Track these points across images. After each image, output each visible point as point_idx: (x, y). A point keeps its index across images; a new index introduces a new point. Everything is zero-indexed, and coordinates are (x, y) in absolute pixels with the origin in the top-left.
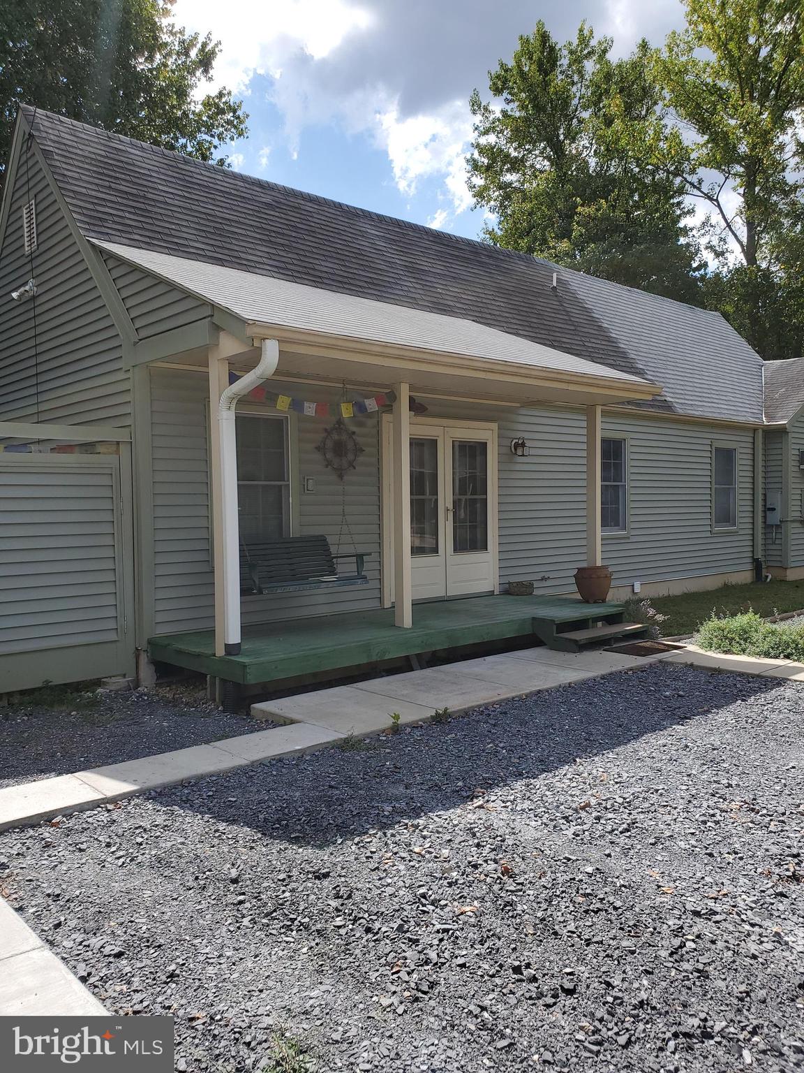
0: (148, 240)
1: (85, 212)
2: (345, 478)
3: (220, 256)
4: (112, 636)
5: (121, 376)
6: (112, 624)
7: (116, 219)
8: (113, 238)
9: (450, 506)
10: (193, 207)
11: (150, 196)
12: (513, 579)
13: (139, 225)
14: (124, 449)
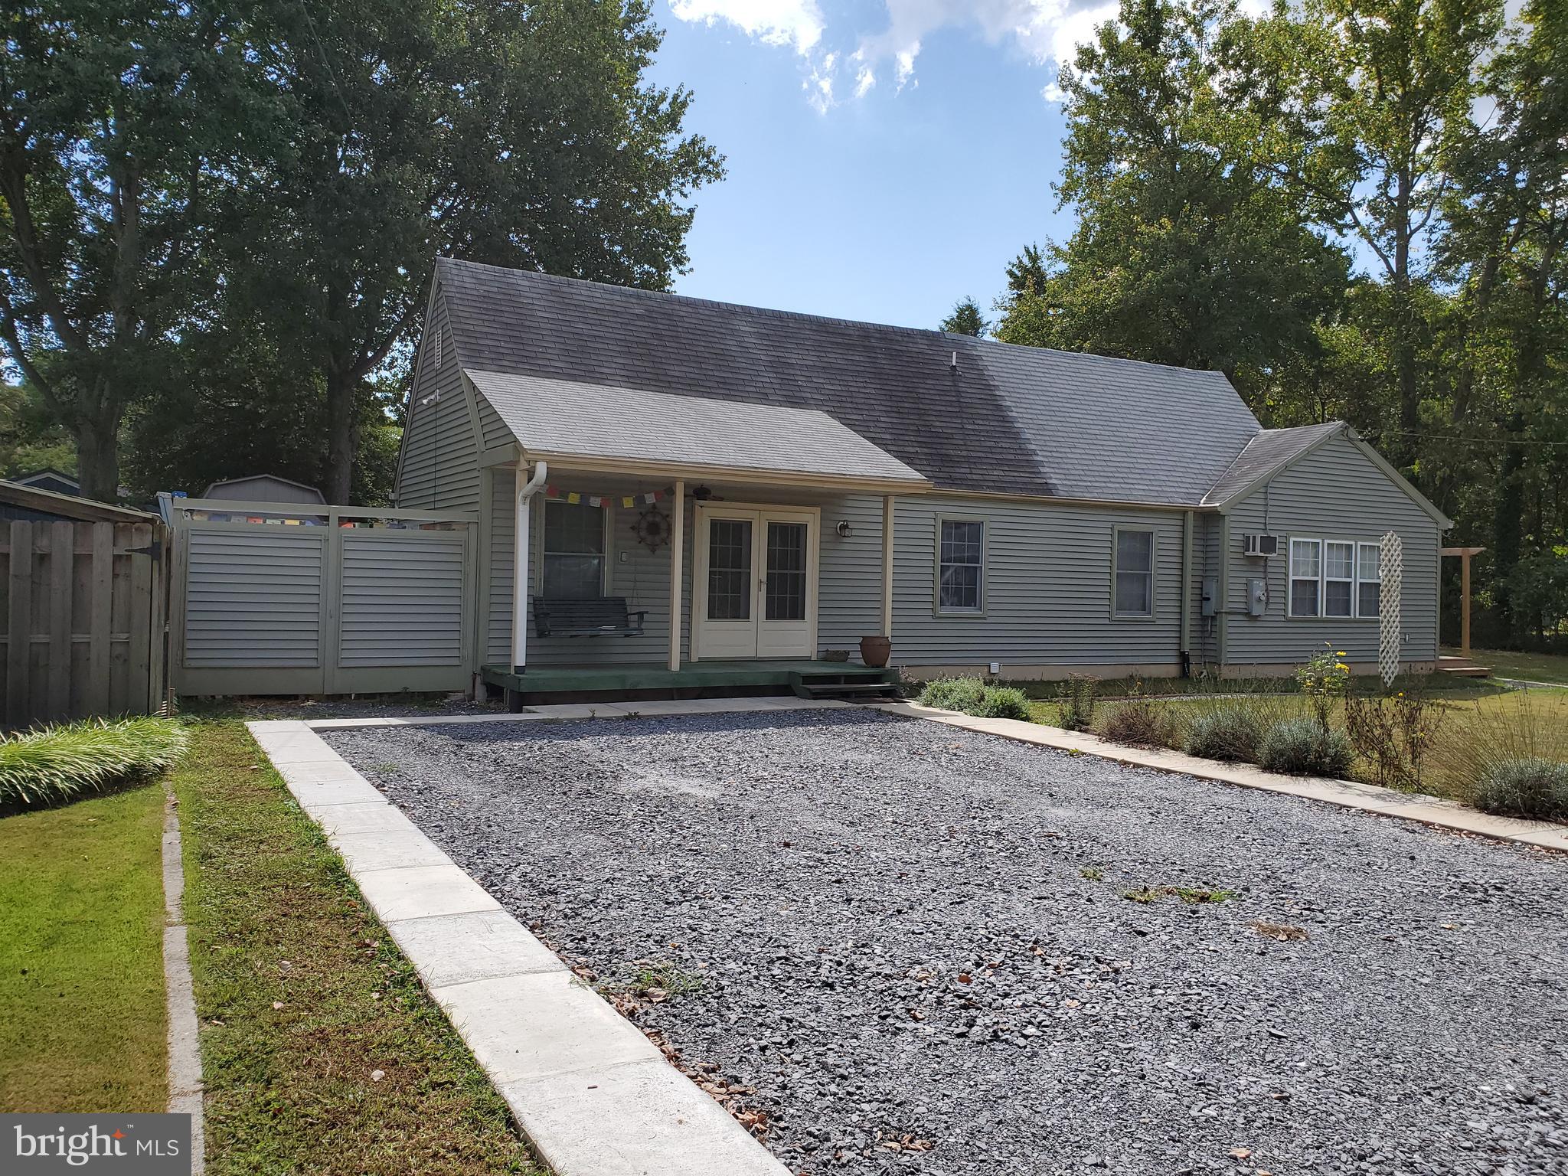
0: (514, 365)
1: (468, 346)
2: (657, 552)
3: (576, 372)
4: (456, 662)
5: (476, 474)
6: (456, 653)
7: (492, 349)
8: (486, 367)
9: (764, 578)
10: (564, 328)
11: (527, 323)
12: (831, 648)
13: (510, 352)
14: (473, 527)
